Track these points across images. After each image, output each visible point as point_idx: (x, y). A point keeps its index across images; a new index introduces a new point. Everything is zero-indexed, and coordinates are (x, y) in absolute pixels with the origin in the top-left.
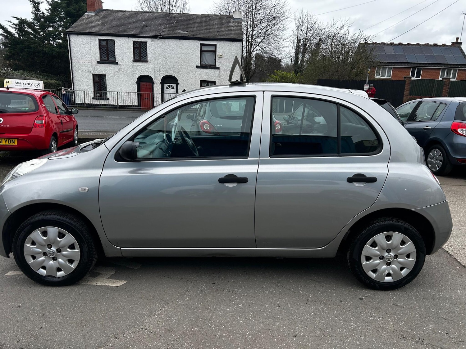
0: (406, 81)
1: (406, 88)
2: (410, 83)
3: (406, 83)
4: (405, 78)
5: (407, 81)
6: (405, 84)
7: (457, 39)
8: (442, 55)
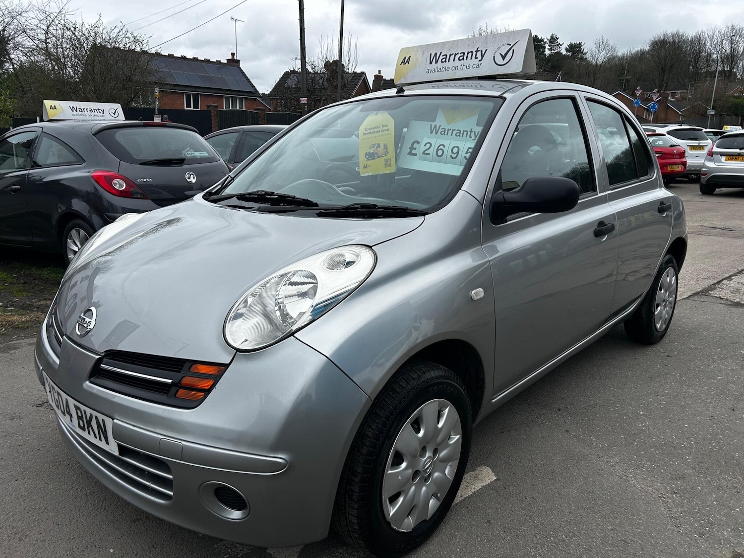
0: (210, 111)
1: (213, 122)
2: (217, 115)
3: (212, 114)
4: (209, 106)
5: (212, 111)
6: (211, 116)
7: (233, 54)
8: (220, 76)
